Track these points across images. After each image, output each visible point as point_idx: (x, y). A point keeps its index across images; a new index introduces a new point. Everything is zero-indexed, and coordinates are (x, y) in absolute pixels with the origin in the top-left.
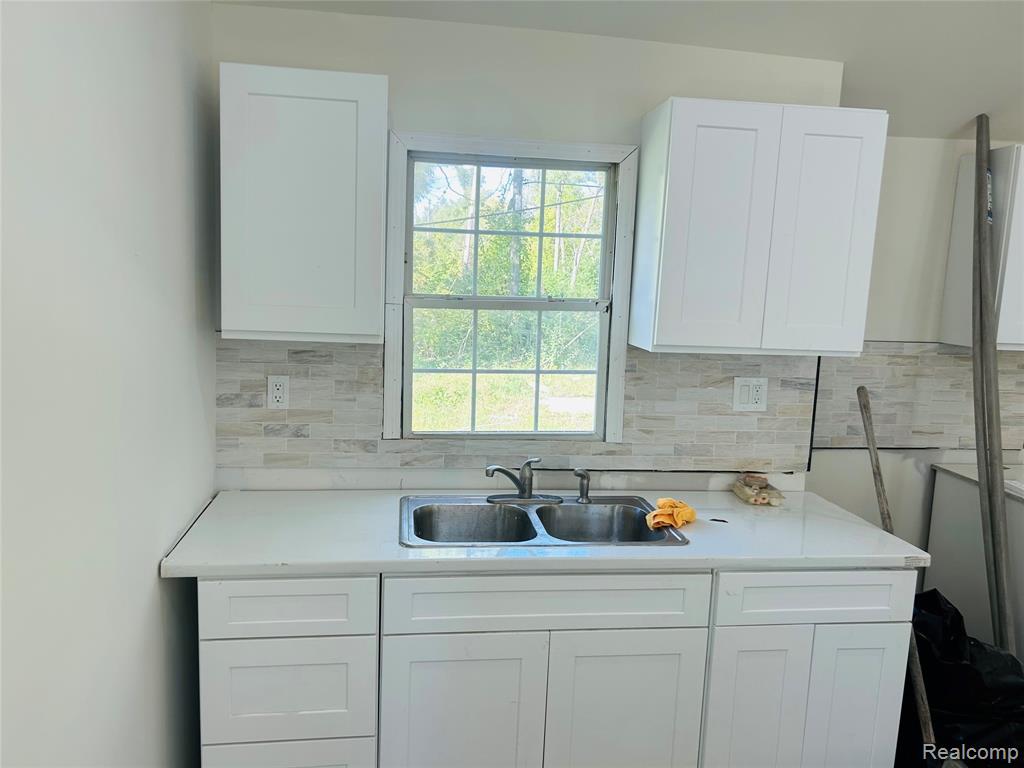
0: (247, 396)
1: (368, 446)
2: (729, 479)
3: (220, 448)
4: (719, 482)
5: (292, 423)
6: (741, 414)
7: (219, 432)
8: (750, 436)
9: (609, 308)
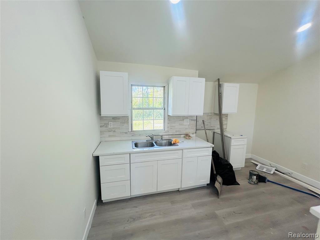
0: (105, 125)
1: (126, 133)
2: (184, 135)
3: (101, 135)
5: (113, 130)
6: (185, 125)
7: (101, 132)
8: (187, 128)
9: (165, 109)
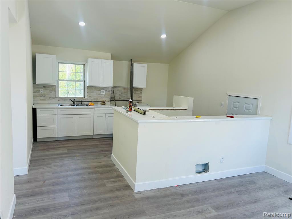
0: (38, 92)
2: (100, 102)
4: (99, 103)
7: (34, 96)
8: (103, 97)
9: (84, 81)
